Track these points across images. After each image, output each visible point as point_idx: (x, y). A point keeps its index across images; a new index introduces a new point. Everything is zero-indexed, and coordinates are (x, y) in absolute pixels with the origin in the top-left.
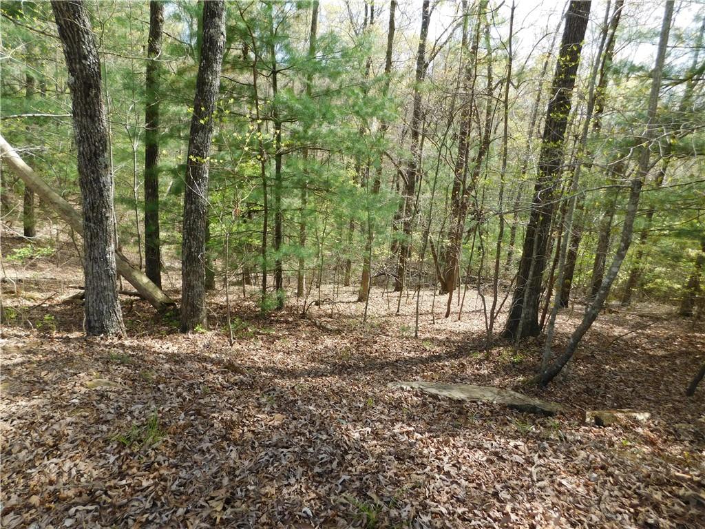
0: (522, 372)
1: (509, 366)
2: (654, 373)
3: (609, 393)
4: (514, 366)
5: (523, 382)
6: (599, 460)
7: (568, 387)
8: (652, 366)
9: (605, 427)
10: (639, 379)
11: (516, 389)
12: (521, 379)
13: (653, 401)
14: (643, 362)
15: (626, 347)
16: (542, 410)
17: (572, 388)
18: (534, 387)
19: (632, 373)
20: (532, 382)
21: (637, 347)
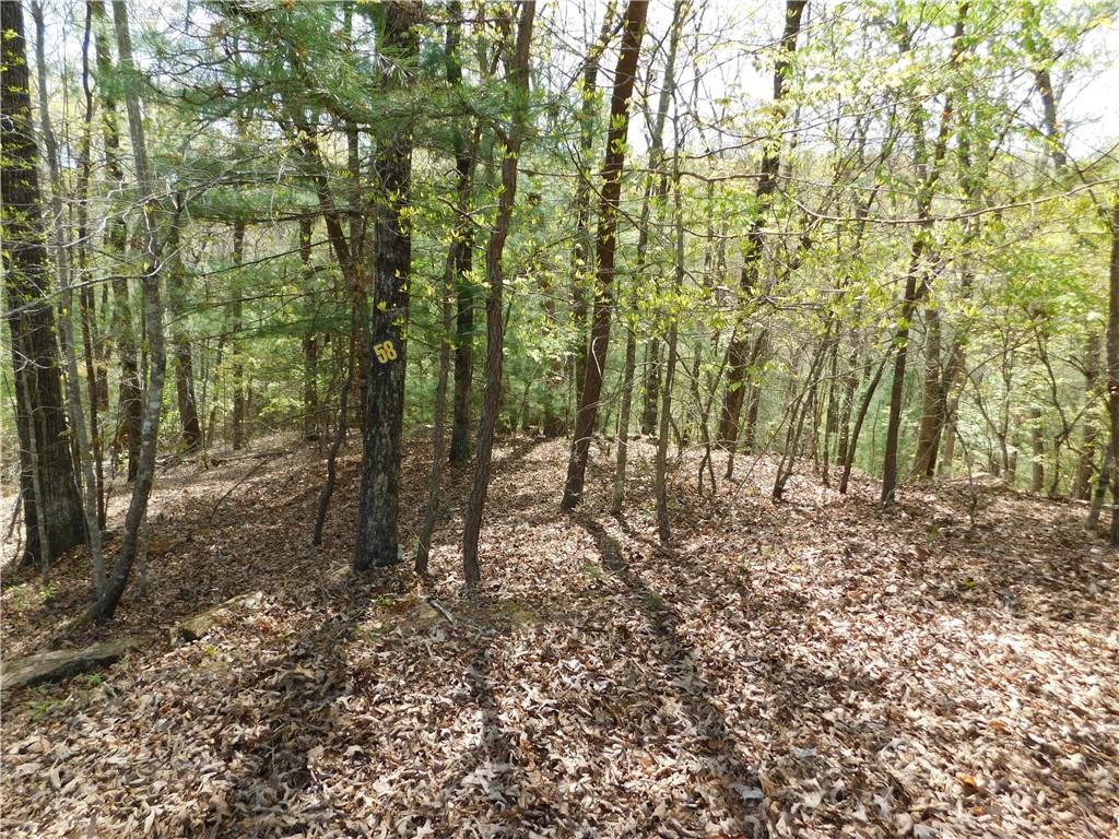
0: (70, 611)
1: (42, 611)
2: (276, 532)
3: (216, 585)
4: (52, 608)
5: (69, 627)
6: (170, 695)
7: (151, 602)
8: (273, 523)
9: (199, 639)
10: (258, 548)
11: (55, 645)
12: (66, 623)
13: (276, 571)
14: (262, 523)
15: (239, 509)
16: (96, 660)
17: (158, 602)
18: (90, 627)
19: (247, 544)
20: (85, 622)
21: (254, 504)
